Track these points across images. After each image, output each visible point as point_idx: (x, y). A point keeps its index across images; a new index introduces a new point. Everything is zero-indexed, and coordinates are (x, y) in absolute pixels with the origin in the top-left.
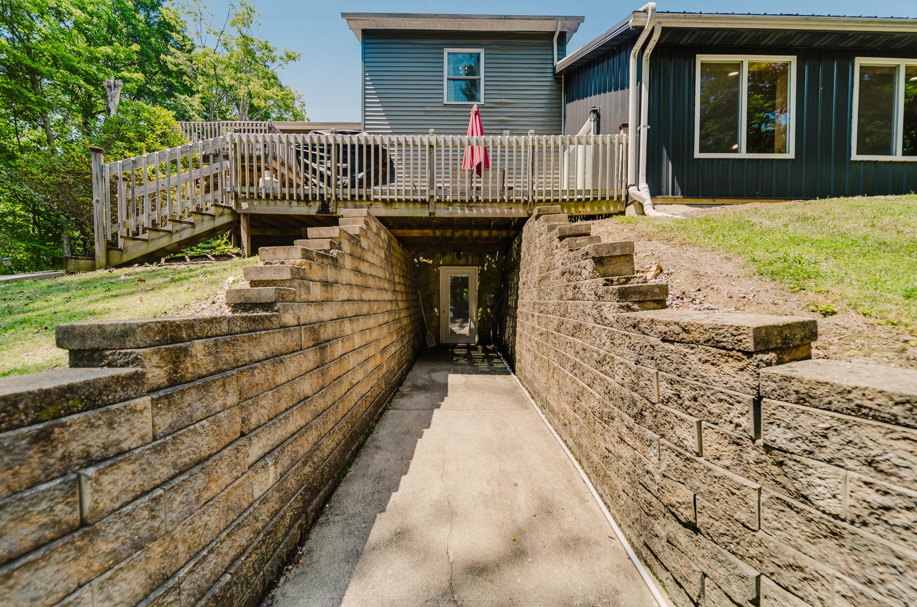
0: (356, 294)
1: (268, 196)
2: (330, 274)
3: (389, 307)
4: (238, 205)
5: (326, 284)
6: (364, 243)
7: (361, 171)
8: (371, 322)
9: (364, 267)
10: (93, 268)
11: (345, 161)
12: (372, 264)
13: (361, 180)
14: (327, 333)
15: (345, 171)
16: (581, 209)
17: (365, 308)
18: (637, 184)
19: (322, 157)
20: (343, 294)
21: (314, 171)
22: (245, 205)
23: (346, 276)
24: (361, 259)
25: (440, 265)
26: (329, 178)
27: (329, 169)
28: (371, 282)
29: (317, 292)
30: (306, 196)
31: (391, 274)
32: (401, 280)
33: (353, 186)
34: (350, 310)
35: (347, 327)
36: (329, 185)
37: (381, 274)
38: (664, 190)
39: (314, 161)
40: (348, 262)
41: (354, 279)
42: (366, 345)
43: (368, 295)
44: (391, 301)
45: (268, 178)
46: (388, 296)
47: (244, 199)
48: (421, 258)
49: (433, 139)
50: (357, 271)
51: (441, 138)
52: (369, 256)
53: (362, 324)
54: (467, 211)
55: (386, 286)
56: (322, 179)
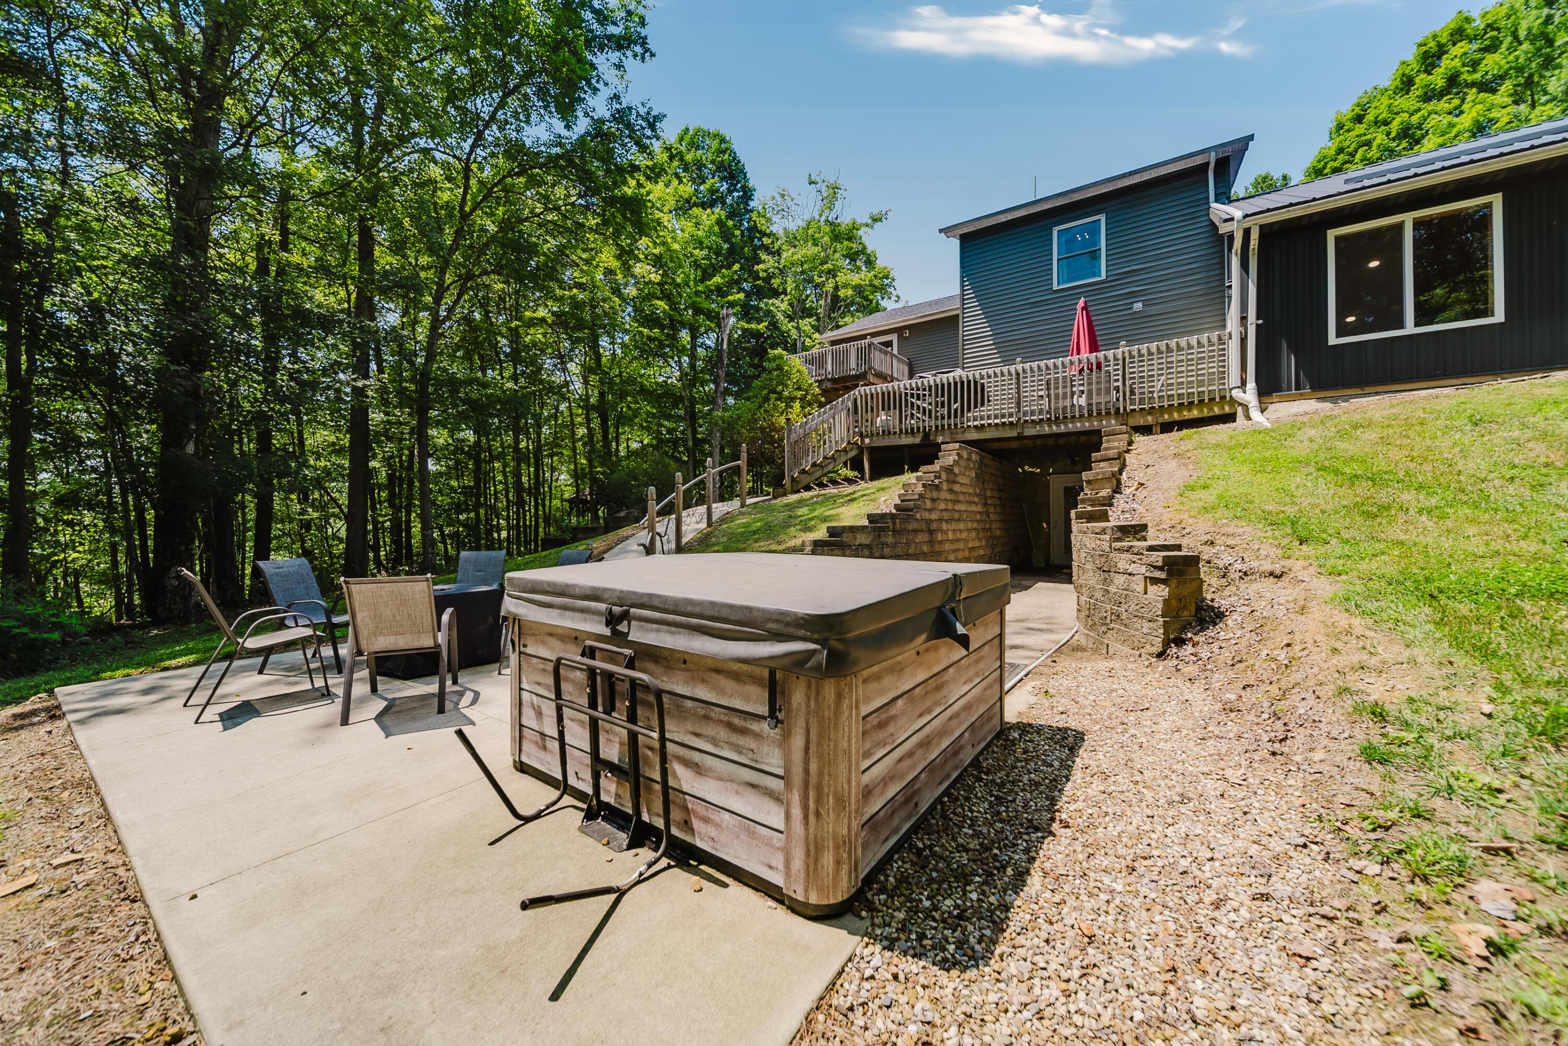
0: (950, 506)
1: (884, 432)
2: (935, 494)
3: (978, 517)
4: (862, 441)
5: (933, 500)
6: (956, 470)
7: (956, 402)
8: (961, 526)
9: (956, 488)
10: (785, 494)
11: (943, 396)
12: (962, 484)
13: (956, 410)
14: (934, 526)
15: (943, 403)
16: (1185, 413)
17: (956, 516)
18: (1244, 383)
19: (924, 395)
20: (942, 506)
21: (918, 407)
22: (867, 441)
23: (945, 495)
24: (955, 482)
25: (1049, 474)
26: (930, 411)
27: (930, 404)
28: (961, 497)
29: (929, 504)
30: (912, 429)
31: (984, 489)
32: (995, 494)
33: (949, 417)
34: (946, 515)
35: (944, 526)
36: (930, 417)
37: (971, 491)
38: (1284, 385)
39: (918, 399)
40: (945, 486)
41: (948, 496)
42: (958, 540)
43: (961, 507)
44: (980, 513)
45: (884, 418)
46: (979, 508)
47: (867, 436)
48: (1026, 467)
49: (1019, 367)
50: (951, 491)
51: (1027, 366)
52: (961, 479)
53: (953, 526)
54: (1054, 428)
55: (976, 500)
56: (924, 414)
